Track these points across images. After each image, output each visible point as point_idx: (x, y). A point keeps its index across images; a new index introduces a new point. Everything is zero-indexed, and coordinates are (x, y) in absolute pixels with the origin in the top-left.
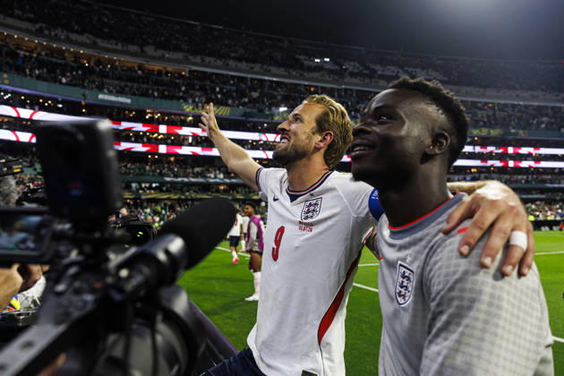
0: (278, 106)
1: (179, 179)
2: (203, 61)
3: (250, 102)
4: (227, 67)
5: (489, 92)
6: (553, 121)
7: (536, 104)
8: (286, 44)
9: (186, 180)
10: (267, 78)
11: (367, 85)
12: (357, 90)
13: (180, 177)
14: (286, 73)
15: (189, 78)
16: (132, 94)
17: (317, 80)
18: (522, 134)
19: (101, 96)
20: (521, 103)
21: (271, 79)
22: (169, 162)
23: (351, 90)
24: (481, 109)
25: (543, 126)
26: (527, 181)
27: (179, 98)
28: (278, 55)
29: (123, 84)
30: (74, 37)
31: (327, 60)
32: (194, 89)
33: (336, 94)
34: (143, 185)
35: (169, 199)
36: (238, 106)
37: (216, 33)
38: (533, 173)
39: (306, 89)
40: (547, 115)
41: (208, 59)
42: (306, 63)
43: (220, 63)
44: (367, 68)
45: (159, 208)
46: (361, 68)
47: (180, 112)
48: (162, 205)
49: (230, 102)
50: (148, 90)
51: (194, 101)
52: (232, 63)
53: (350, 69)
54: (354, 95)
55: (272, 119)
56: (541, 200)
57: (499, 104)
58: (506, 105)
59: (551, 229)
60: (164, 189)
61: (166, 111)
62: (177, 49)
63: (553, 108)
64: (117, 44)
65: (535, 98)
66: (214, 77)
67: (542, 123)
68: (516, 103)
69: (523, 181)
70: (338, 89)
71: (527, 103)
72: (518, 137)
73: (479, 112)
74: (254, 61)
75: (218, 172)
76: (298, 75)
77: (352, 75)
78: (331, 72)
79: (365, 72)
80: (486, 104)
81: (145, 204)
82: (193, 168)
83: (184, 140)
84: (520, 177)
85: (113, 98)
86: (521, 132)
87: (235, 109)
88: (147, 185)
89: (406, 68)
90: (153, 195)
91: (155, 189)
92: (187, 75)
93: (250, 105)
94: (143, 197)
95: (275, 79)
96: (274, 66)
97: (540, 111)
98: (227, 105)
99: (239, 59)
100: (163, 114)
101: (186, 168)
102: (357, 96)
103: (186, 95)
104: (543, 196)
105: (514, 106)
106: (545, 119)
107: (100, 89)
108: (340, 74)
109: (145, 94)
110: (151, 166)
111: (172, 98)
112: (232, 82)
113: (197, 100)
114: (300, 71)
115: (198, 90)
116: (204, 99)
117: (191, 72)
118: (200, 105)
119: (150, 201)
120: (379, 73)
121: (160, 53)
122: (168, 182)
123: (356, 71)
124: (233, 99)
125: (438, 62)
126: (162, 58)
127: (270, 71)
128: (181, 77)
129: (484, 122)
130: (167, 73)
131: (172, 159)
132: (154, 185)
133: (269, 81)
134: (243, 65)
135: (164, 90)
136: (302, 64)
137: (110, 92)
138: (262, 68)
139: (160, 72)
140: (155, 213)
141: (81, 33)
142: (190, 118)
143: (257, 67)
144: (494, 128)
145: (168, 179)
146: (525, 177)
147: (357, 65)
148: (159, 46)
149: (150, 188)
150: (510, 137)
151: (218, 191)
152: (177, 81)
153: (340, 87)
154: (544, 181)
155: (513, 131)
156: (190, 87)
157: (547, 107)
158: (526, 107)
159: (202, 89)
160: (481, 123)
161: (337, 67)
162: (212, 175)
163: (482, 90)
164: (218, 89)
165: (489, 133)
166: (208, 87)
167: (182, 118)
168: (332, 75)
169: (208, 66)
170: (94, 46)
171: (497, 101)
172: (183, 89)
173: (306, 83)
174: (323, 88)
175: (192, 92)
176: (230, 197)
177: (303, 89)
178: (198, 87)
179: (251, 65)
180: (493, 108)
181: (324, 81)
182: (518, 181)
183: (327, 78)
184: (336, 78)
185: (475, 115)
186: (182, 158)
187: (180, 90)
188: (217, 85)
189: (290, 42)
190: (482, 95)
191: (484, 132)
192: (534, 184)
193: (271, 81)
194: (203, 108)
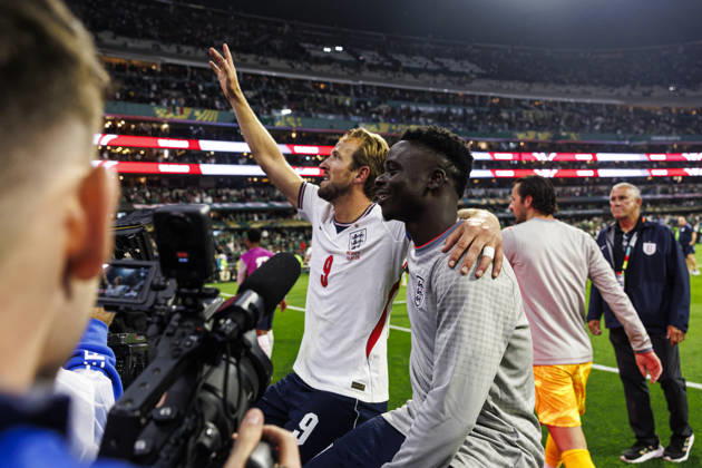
0: (279, 108)
1: (154, 206)
2: (179, 51)
5: (537, 87)
6: (609, 120)
7: (589, 101)
8: (286, 28)
9: (162, 207)
10: (263, 73)
11: (389, 80)
12: (378, 88)
13: (155, 203)
14: (289, 67)
15: (161, 74)
17: (328, 75)
18: (574, 137)
20: (572, 100)
21: (269, 73)
22: (139, 185)
23: (371, 87)
24: (526, 108)
25: (597, 127)
26: (582, 194)
27: (148, 101)
28: (277, 44)
31: (339, 49)
32: (169, 88)
33: (352, 92)
36: (228, 109)
37: (194, 15)
38: (588, 184)
39: (315, 87)
40: (601, 115)
41: (185, 49)
42: (314, 53)
43: (201, 53)
44: (390, 59)
46: (382, 59)
47: (150, 118)
49: (217, 103)
51: (169, 104)
53: (369, 60)
54: (375, 92)
55: (273, 125)
56: (598, 215)
57: (546, 102)
58: (555, 103)
61: (131, 117)
62: (147, 36)
63: (608, 106)
65: (587, 95)
66: (195, 73)
67: (596, 123)
68: (566, 100)
69: (577, 194)
70: (355, 87)
71: (578, 100)
72: (569, 141)
73: (525, 112)
74: (248, 51)
75: (204, 195)
76: (304, 69)
77: (372, 67)
78: (344, 64)
79: (386, 64)
80: (532, 102)
82: (171, 190)
83: (158, 155)
84: (573, 189)
86: (573, 135)
87: (224, 113)
89: (437, 59)
92: (159, 70)
95: (274, 74)
96: (272, 56)
97: (592, 110)
98: (213, 108)
100: (129, 121)
101: (162, 192)
102: (378, 94)
103: (159, 96)
104: (600, 211)
105: (563, 104)
106: (600, 119)
108: (357, 66)
111: (140, 100)
113: (173, 102)
114: (307, 64)
115: (175, 89)
116: (183, 101)
117: (165, 66)
118: (178, 108)
120: (404, 64)
121: (120, 40)
123: (376, 63)
125: (476, 51)
126: (124, 48)
127: (267, 63)
128: (150, 72)
129: (531, 124)
130: (132, 66)
131: (143, 180)
132: (120, 215)
133: (267, 76)
135: (130, 90)
136: (309, 54)
138: (257, 60)
142: (165, 126)
143: (251, 59)
144: (542, 131)
145: (138, 206)
146: (579, 189)
147: (376, 54)
148: (119, 32)
150: (560, 142)
152: (146, 78)
153: (356, 83)
154: (601, 193)
155: (564, 134)
156: (164, 85)
157: (600, 105)
158: (577, 104)
159: (181, 87)
160: (527, 125)
161: (351, 58)
162: (197, 200)
163: (527, 85)
164: (201, 87)
165: (537, 137)
166: (187, 85)
167: (155, 126)
168: (346, 69)
169: (187, 57)
171: (544, 98)
172: (154, 87)
173: (314, 78)
174: (336, 85)
175: (166, 92)
176: (222, 227)
177: (309, 86)
178: (174, 85)
179: (243, 56)
180: (540, 107)
181: (336, 76)
182: (571, 194)
183: (340, 72)
184: (352, 71)
185: (519, 115)
186: (156, 178)
187: (150, 90)
188: (199, 82)
189: (292, 26)
190: (528, 92)
191: (531, 135)
192: (590, 197)
193: (270, 77)
194: (182, 112)
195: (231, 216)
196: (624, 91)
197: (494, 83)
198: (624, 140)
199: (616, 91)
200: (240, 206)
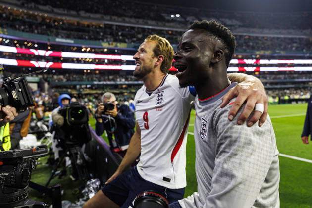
1: (102, 83)
2: (111, 18)
3: (137, 40)
4: (124, 21)
5: (266, 31)
6: (299, 45)
7: (290, 36)
8: (156, 7)
9: (105, 83)
10: (146, 27)
13: (102, 81)
14: (156, 24)
16: (74, 38)
17: (173, 27)
18: (282, 53)
19: (58, 40)
20: (282, 36)
21: (148, 27)
22: (96, 74)
24: (261, 40)
25: (294, 48)
26: (285, 78)
27: (99, 39)
28: (152, 14)
29: (69, 32)
30: (41, 7)
31: (178, 16)
32: (107, 34)
34: (83, 86)
35: (96, 93)
36: (131, 42)
39: (167, 32)
40: (296, 42)
41: (114, 17)
42: (167, 18)
43: (120, 19)
45: (91, 98)
47: (100, 47)
48: (93, 96)
49: (127, 40)
50: (82, 35)
51: (107, 41)
52: (127, 19)
53: (190, 21)
56: (292, 88)
57: (270, 37)
58: (274, 38)
59: (297, 102)
60: (94, 88)
61: (93, 46)
62: (97, 12)
63: (300, 39)
64: (64, 11)
65: (290, 33)
66: (117, 27)
67: (293, 46)
68: (279, 36)
69: (283, 78)
71: (286, 36)
72: (280, 55)
73: (259, 42)
74: (139, 18)
75: (122, 78)
76: (162, 25)
78: (180, 22)
80: (263, 37)
81: (84, 96)
82: (109, 76)
83: (103, 62)
84: (281, 76)
85: (64, 40)
87: (129, 44)
88: (85, 86)
90: (88, 91)
91: (89, 88)
92: (103, 27)
93: (137, 42)
94: (83, 92)
95: (150, 27)
96: (149, 20)
97: (292, 40)
98: (125, 42)
99: (131, 17)
100: (91, 48)
101: (105, 76)
103: (103, 38)
104: (294, 86)
105: (278, 38)
106: (295, 45)
107: (57, 35)
108: (186, 23)
109: (81, 38)
110: (86, 76)
111: (96, 39)
112: (127, 30)
113: (109, 40)
114: (164, 23)
115: (109, 35)
116: (112, 39)
117: (105, 25)
118: (111, 43)
119: (86, 95)
121: (87, 15)
122: (95, 85)
124: (128, 39)
125: (239, 15)
126: (89, 18)
127: (147, 23)
128: (100, 27)
130: (92, 25)
131: (97, 72)
132: (88, 86)
134: (133, 20)
135: (91, 35)
136: (165, 19)
137: (62, 37)
138: (143, 21)
139: (88, 26)
140: (90, 101)
141: (45, 5)
142: (106, 50)
143: (141, 21)
144: (267, 50)
145: (95, 83)
146: (283, 76)
147: (194, 18)
148: (87, 11)
149: (86, 88)
150: (276, 55)
151: (122, 88)
154: (294, 78)
155: (278, 51)
156: (105, 33)
157: (296, 38)
158: (285, 38)
159: (112, 34)
160: (261, 48)
161: (183, 20)
162: (118, 80)
163: (261, 30)
164: (120, 34)
165: (265, 53)
166: (114, 33)
167: (101, 50)
168: (181, 24)
169: (115, 21)
170: (52, 12)
172: (101, 34)
173: (167, 29)
174: (176, 32)
175: (106, 36)
176: (128, 91)
177: (165, 32)
178: (109, 33)
179: (137, 20)
180: (267, 40)
181: (177, 28)
182: (280, 78)
183: (179, 26)
184: (183, 25)
185: (257, 43)
186: (102, 71)
187: (100, 35)
188: (119, 31)
189: (158, 7)
190: (262, 33)
191: (262, 52)
192: (288, 80)
193: (148, 29)
194: (112, 44)
195: (132, 87)
196: (308, 31)
197: (246, 29)
198: (307, 54)
199: (304, 31)
200: (136, 82)
